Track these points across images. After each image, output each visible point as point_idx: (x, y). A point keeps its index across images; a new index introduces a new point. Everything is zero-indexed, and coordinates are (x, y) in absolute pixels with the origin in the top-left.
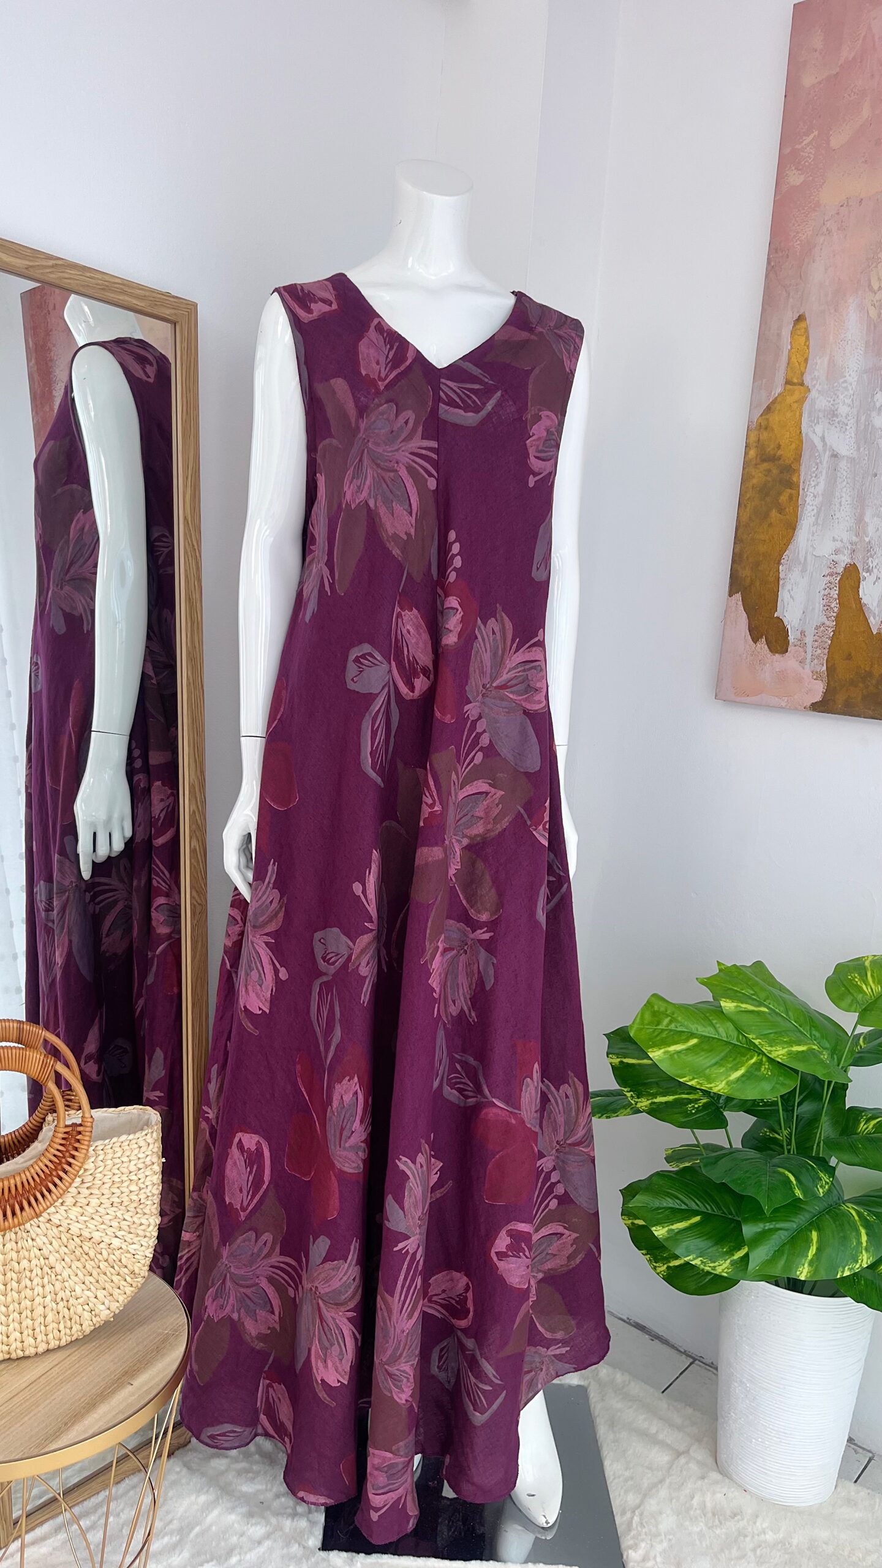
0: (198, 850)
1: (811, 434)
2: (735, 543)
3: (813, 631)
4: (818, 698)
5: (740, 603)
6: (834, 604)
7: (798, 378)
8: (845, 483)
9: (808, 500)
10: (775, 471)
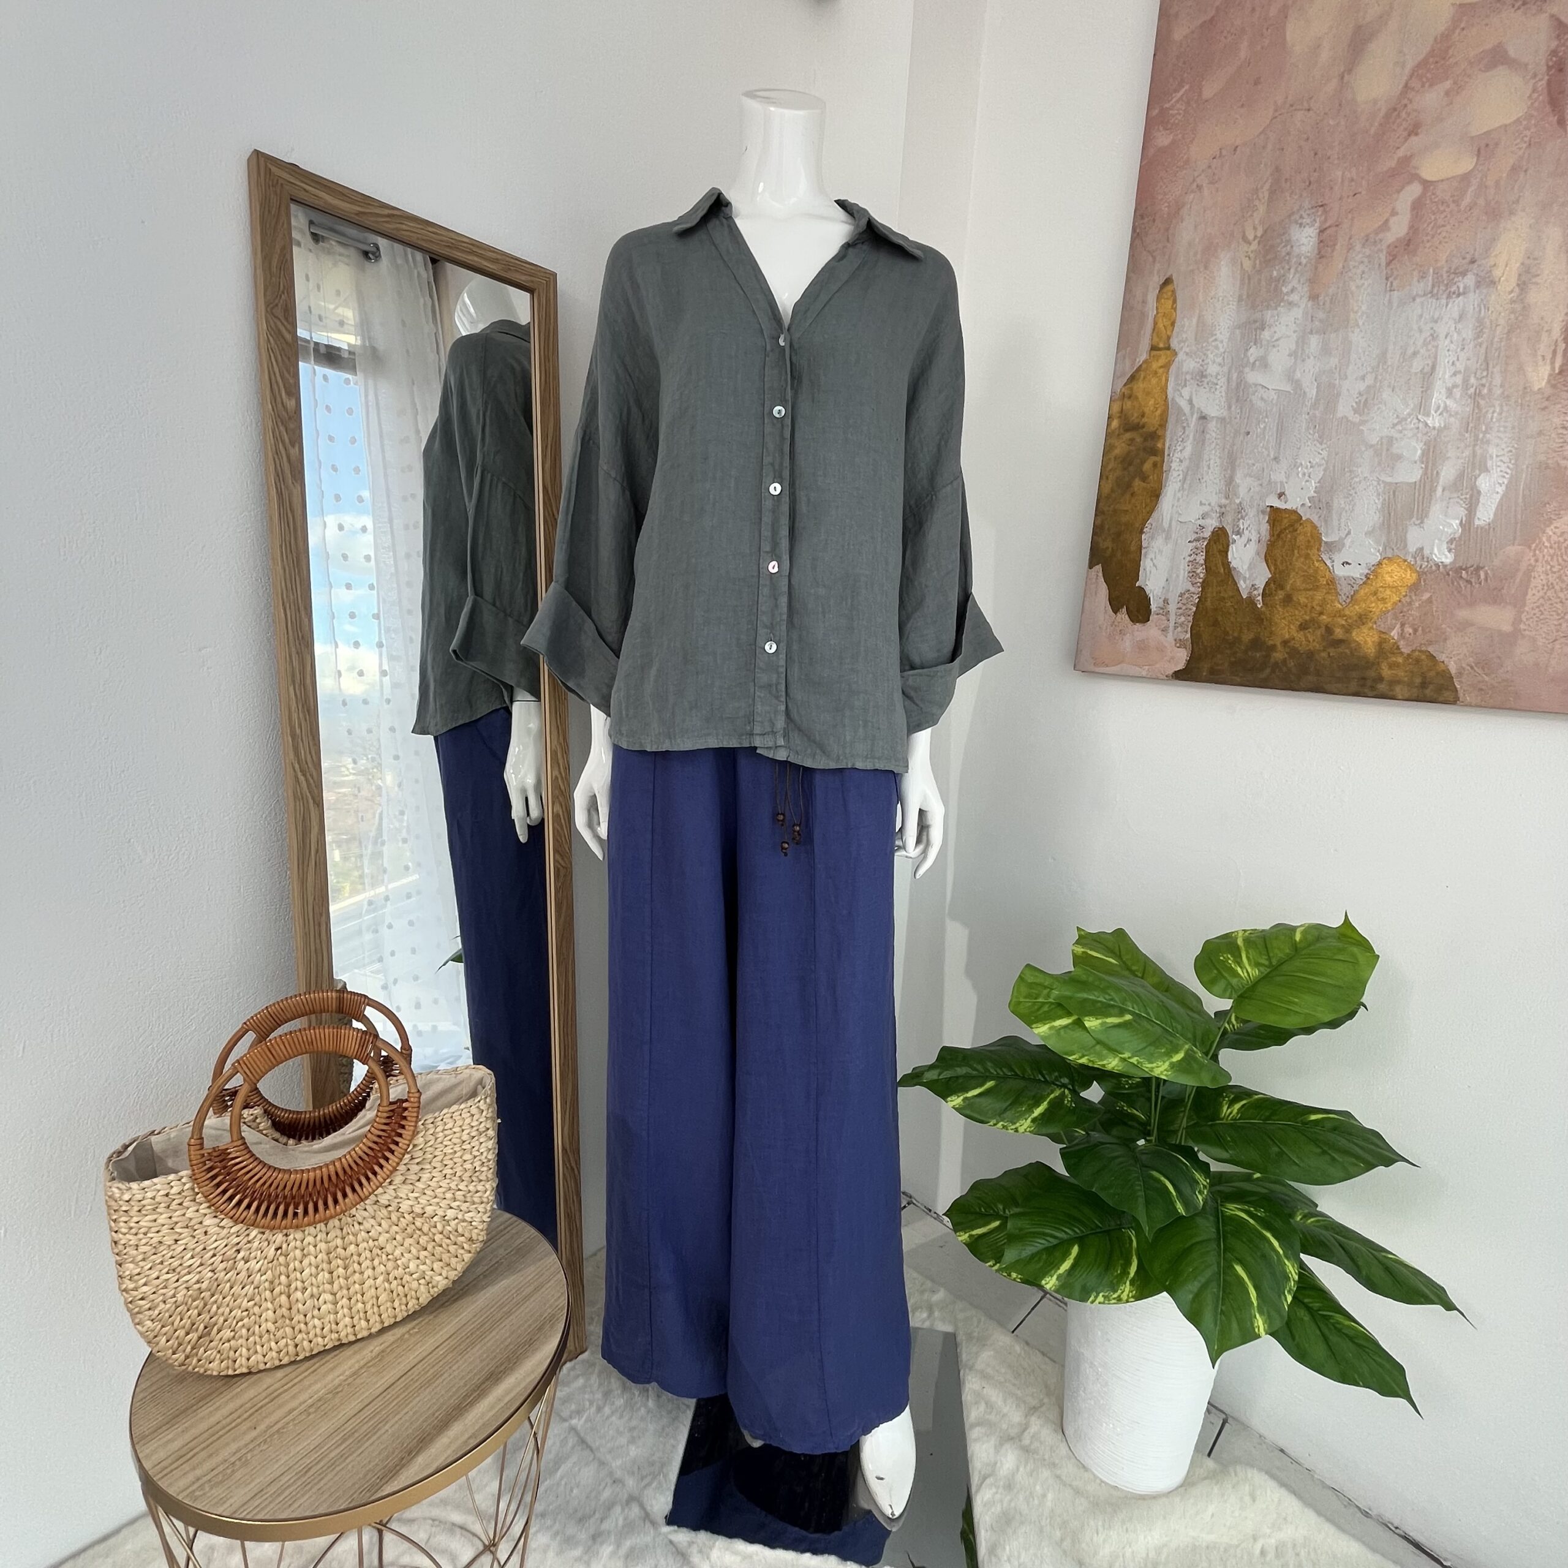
0: (561, 811)
1: (1178, 399)
2: (1096, 515)
3: (1177, 599)
4: (1181, 666)
5: (1101, 574)
6: (1201, 571)
7: (1164, 344)
8: (1213, 446)
9: (1174, 465)
10: (1139, 440)
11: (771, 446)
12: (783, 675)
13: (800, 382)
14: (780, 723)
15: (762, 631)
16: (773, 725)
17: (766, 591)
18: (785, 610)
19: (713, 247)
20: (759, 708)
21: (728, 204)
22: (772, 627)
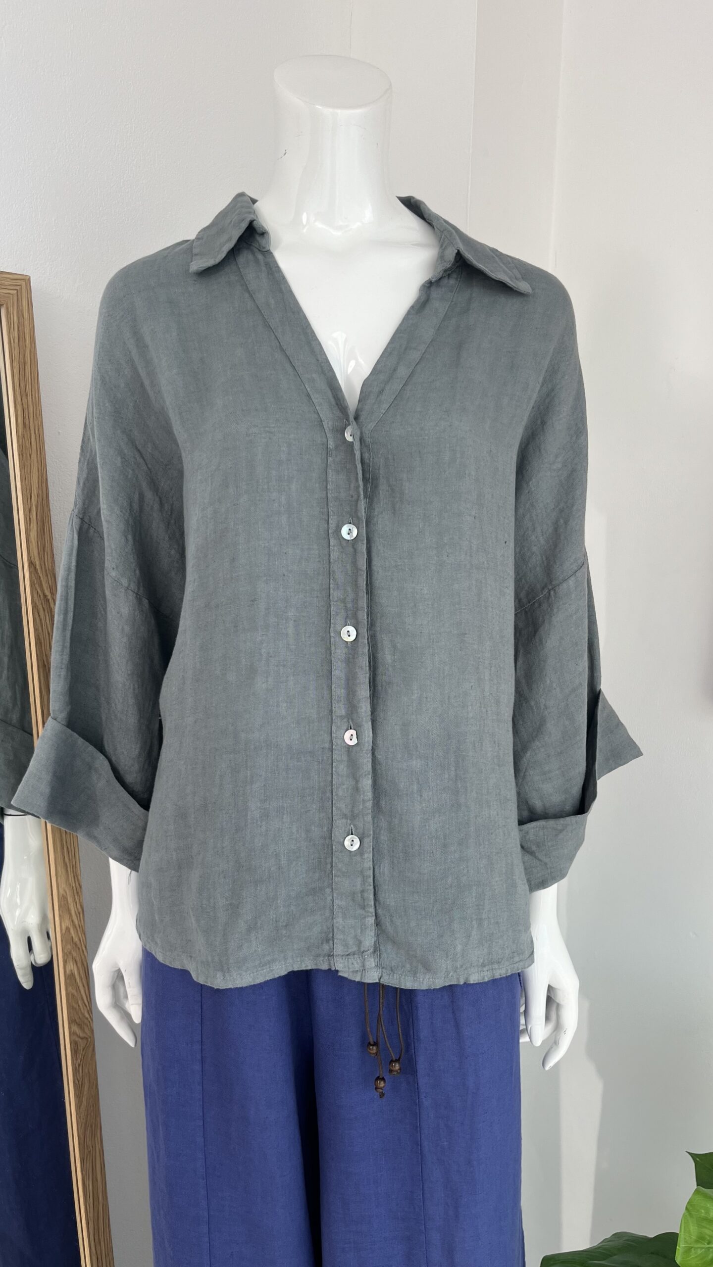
0: (76, 973)
11: (340, 577)
12: (371, 880)
13: (375, 487)
14: (369, 940)
15: (340, 824)
16: (360, 943)
17: (342, 768)
18: (369, 795)
19: (247, 295)
20: (339, 921)
21: (264, 234)
22: (353, 817)
